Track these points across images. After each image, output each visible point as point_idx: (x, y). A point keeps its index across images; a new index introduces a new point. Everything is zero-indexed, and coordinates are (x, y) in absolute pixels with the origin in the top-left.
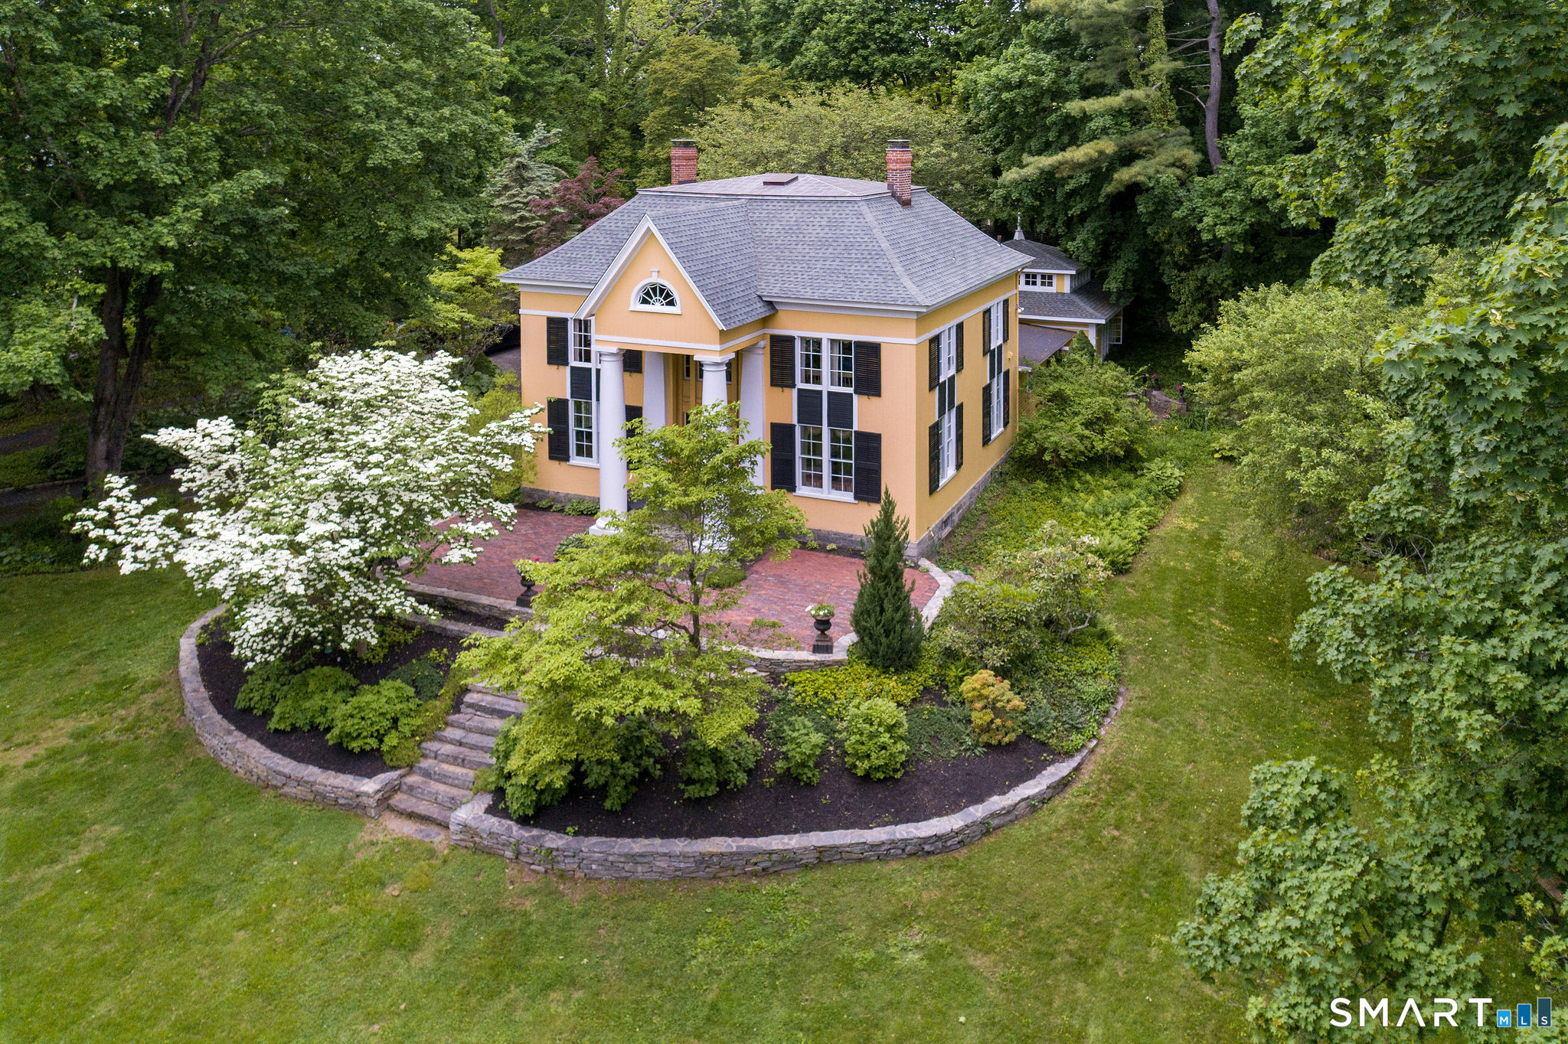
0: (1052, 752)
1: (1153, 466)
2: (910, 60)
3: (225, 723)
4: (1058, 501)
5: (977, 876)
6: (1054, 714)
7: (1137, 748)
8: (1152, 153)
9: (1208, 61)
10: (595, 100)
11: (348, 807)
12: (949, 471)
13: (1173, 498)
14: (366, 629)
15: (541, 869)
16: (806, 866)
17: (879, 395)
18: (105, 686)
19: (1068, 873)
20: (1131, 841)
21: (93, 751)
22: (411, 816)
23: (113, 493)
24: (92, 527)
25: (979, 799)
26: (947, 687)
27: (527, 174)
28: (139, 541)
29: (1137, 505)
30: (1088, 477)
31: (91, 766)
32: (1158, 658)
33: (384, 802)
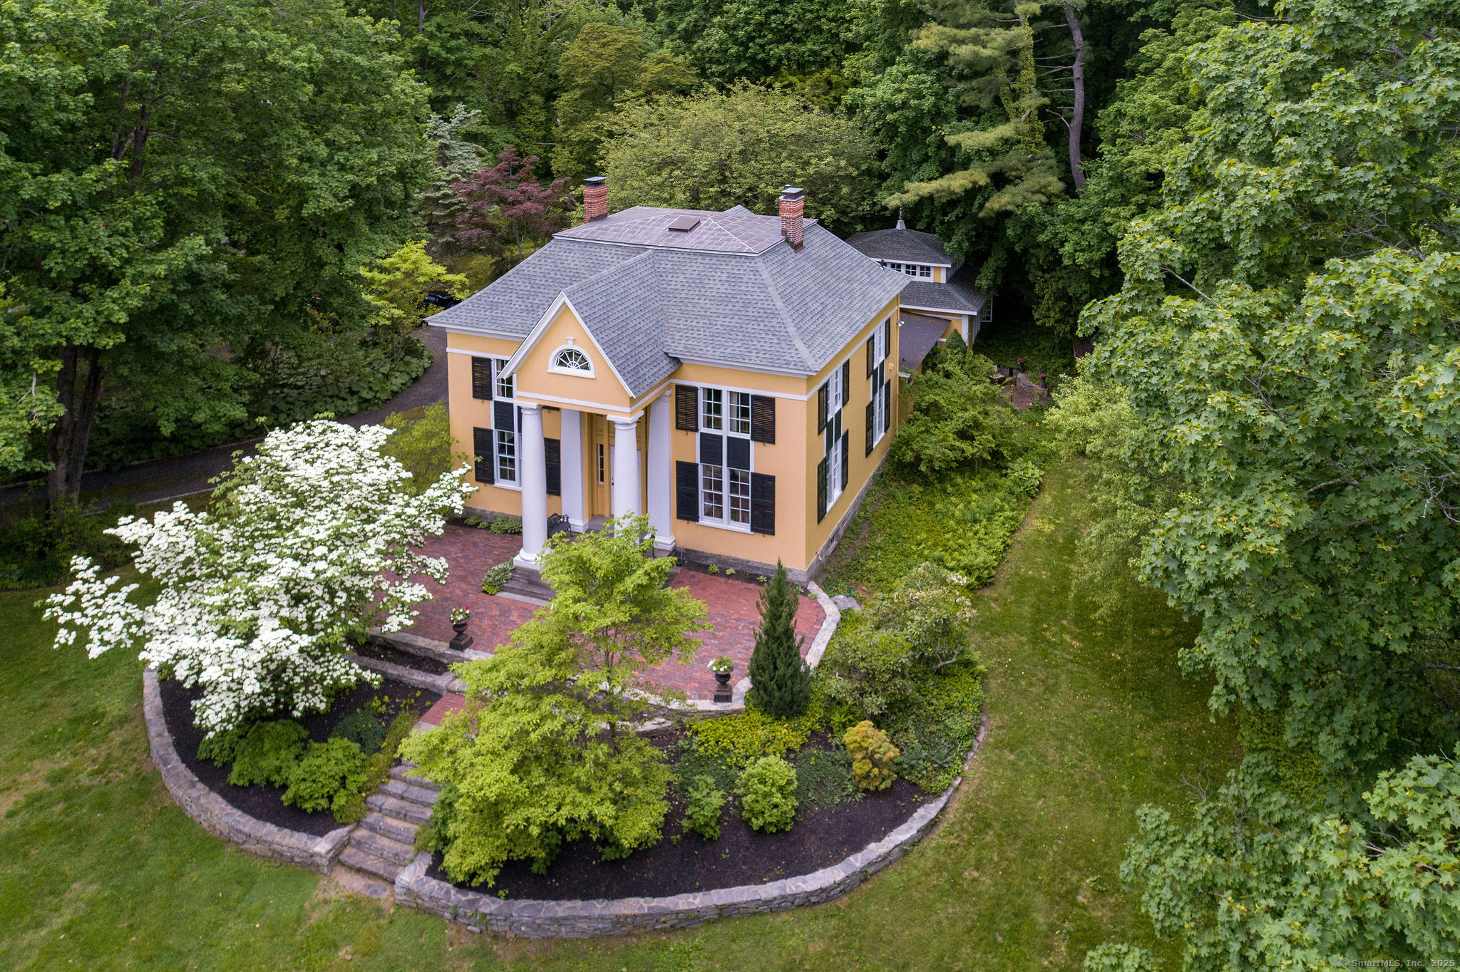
0: (922, 793)
1: (1016, 466)
2: (803, 49)
3: (189, 773)
4: (931, 504)
5: (856, 926)
6: (924, 753)
7: (995, 784)
8: (1020, 178)
9: (1073, 86)
10: (512, 72)
11: (303, 865)
12: (836, 493)
13: (1033, 498)
14: (314, 694)
15: (477, 930)
16: (708, 921)
17: (773, 442)
18: (75, 721)
19: (934, 918)
20: (988, 882)
21: (67, 796)
22: (359, 870)
23: (79, 576)
24: (60, 612)
25: (858, 847)
26: (831, 730)
27: (448, 153)
28: (103, 623)
29: (1002, 509)
30: (959, 480)
31: (67, 816)
32: (1016, 681)
33: (336, 859)
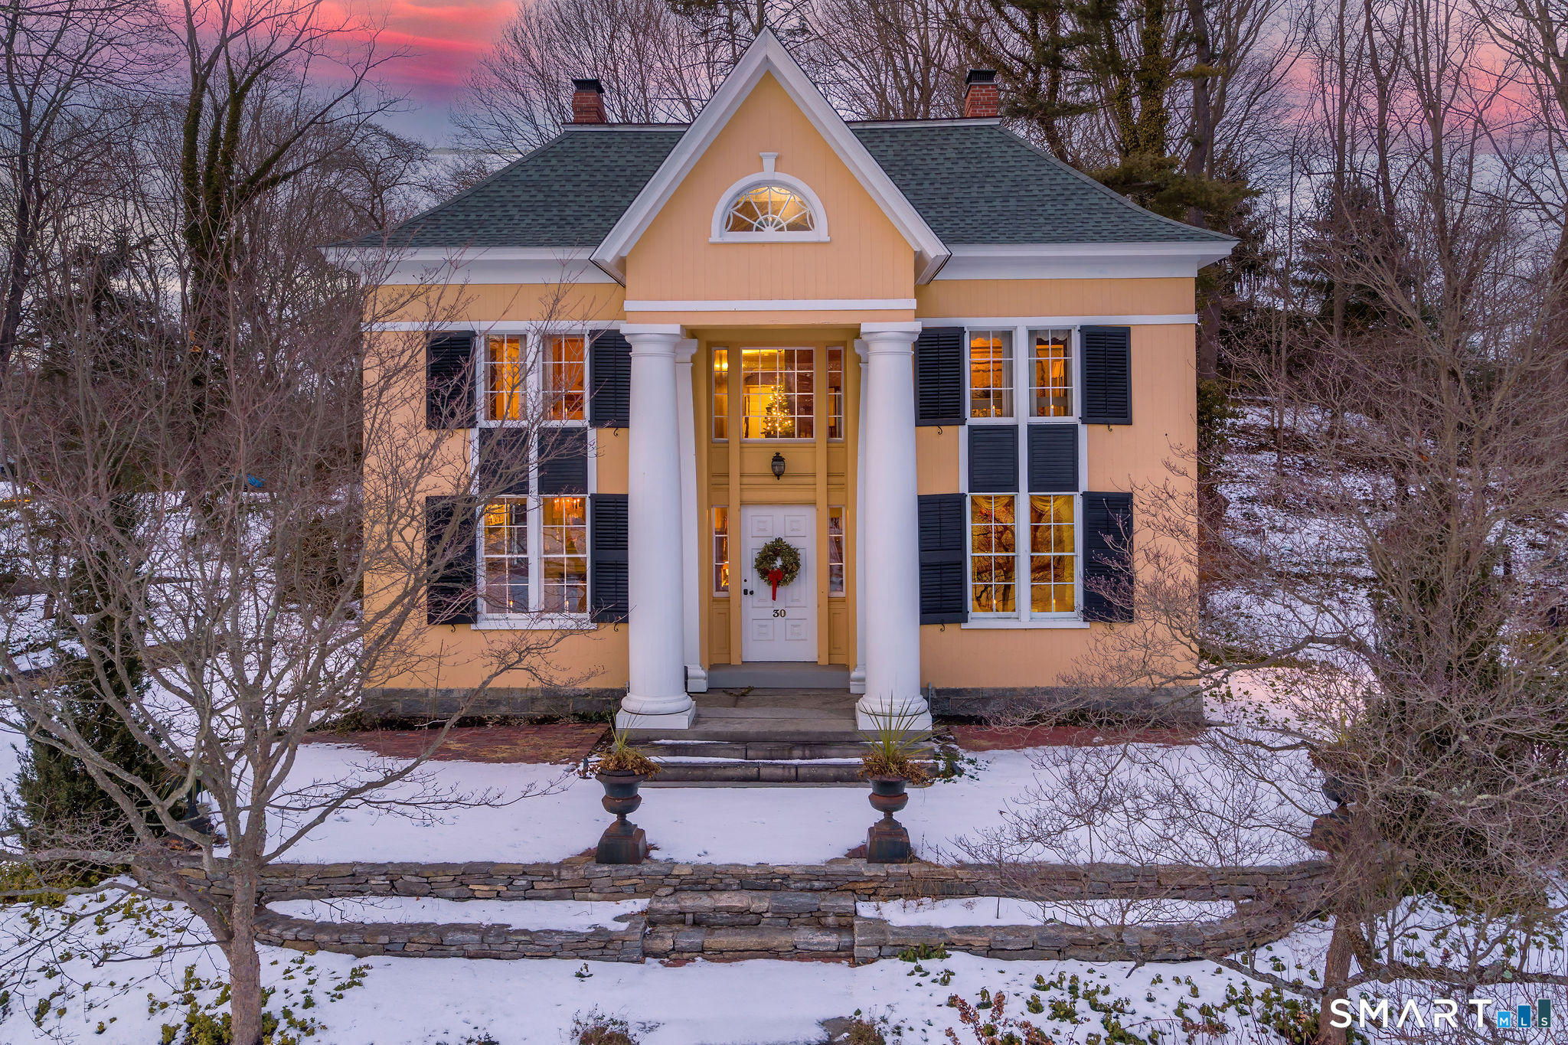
17: (1130, 424)
